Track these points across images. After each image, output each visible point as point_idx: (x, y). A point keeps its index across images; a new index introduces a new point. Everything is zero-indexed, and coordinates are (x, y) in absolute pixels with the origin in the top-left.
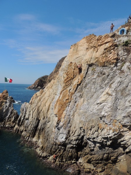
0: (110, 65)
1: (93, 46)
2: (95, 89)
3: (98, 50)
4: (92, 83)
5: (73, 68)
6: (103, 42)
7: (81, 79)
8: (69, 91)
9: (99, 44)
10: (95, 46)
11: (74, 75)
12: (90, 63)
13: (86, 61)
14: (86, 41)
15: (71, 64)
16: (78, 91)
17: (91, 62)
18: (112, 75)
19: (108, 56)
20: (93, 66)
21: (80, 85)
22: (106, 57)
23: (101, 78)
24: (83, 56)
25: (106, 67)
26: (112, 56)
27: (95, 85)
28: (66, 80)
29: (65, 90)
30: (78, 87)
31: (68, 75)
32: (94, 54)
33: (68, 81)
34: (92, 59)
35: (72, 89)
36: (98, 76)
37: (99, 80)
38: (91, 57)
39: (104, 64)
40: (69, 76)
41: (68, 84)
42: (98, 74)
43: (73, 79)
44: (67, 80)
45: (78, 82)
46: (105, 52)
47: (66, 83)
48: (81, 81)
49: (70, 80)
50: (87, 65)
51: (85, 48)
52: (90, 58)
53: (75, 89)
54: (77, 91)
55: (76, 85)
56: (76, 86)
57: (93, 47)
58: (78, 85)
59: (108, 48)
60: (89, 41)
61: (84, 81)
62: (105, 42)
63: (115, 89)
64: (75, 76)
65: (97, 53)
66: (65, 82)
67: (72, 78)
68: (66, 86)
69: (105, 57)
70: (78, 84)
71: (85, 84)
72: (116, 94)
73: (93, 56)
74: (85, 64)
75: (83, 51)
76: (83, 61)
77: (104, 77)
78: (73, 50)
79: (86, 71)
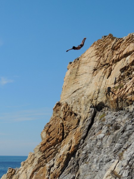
0: (128, 106)
1: (104, 63)
2: (98, 164)
3: (112, 72)
4: (96, 149)
5: (62, 115)
6: (120, 53)
7: (76, 140)
8: (49, 170)
9: (114, 57)
10: (107, 64)
11: (63, 132)
12: (98, 103)
13: (88, 100)
14: (96, 51)
15: (58, 108)
16: (69, 169)
17: (99, 100)
18: (130, 129)
19: (123, 86)
20: (103, 109)
21: (73, 154)
22: (120, 89)
23: (111, 137)
24: (85, 88)
25: (121, 111)
26: (130, 86)
27: (101, 153)
28: (45, 144)
29: (42, 168)
30: (68, 159)
31: (49, 133)
32: (104, 82)
33: (48, 148)
34: (100, 94)
35: (55, 166)
36: (108, 133)
37: (107, 142)
38: (98, 88)
39: (118, 105)
40: (51, 134)
41: (48, 154)
42: (108, 127)
43: (61, 142)
44: (48, 145)
45: (70, 148)
46: (122, 76)
47: (44, 152)
48: (77, 147)
49: (54, 144)
50: (91, 107)
51: (92, 69)
52: (97, 92)
53: (62, 164)
54: (66, 170)
55: (64, 155)
56: (65, 157)
57: (104, 65)
58: (69, 156)
59: (128, 67)
60: (101, 51)
61: (82, 145)
62: (124, 53)
63: (130, 163)
64: (65, 135)
65: (110, 78)
66: (43, 149)
67: (58, 139)
68: (45, 158)
69: (118, 87)
70: (68, 154)
71: (84, 152)
72: (129, 174)
73: (102, 87)
74: (86, 105)
75: (87, 75)
76: (83, 98)
77: (116, 135)
78: (70, 73)
79: (89, 122)
